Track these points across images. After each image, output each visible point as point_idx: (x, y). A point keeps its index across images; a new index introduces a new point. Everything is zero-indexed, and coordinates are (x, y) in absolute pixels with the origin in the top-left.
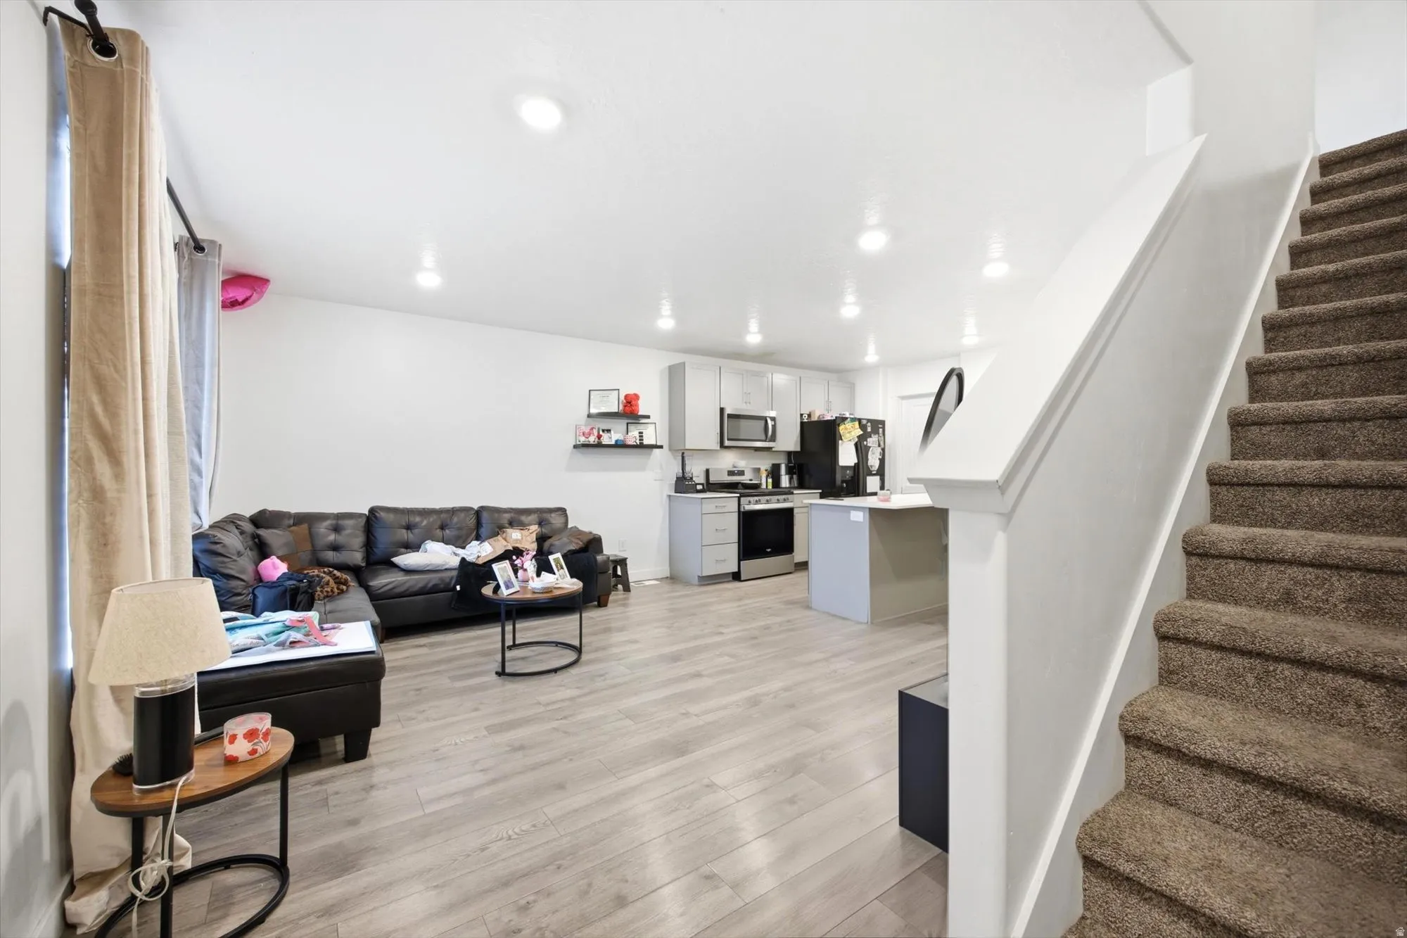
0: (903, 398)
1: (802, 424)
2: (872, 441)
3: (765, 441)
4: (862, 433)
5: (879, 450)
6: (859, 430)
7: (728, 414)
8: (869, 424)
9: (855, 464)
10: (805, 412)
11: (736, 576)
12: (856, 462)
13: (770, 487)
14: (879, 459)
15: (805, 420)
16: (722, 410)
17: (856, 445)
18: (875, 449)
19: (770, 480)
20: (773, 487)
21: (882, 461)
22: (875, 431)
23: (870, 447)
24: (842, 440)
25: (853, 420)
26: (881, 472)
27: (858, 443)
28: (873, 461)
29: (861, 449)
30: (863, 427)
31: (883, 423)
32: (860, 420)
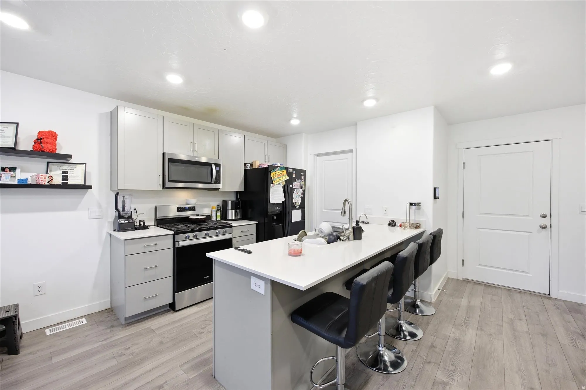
0: (318, 155)
1: (246, 171)
2: (296, 185)
3: (210, 183)
4: (288, 178)
5: (301, 191)
6: (287, 176)
7: (169, 159)
8: (294, 172)
9: (283, 202)
10: (249, 161)
11: (172, 307)
12: (284, 200)
13: (219, 219)
14: (301, 197)
15: (248, 168)
16: (164, 154)
17: (284, 188)
18: (298, 190)
19: (219, 214)
20: (221, 219)
21: (303, 199)
22: (299, 177)
23: (295, 189)
24: (273, 183)
25: (282, 168)
26: (302, 207)
27: (286, 187)
28: (297, 199)
29: (288, 191)
30: (289, 174)
31: (304, 171)
32: (287, 169)
